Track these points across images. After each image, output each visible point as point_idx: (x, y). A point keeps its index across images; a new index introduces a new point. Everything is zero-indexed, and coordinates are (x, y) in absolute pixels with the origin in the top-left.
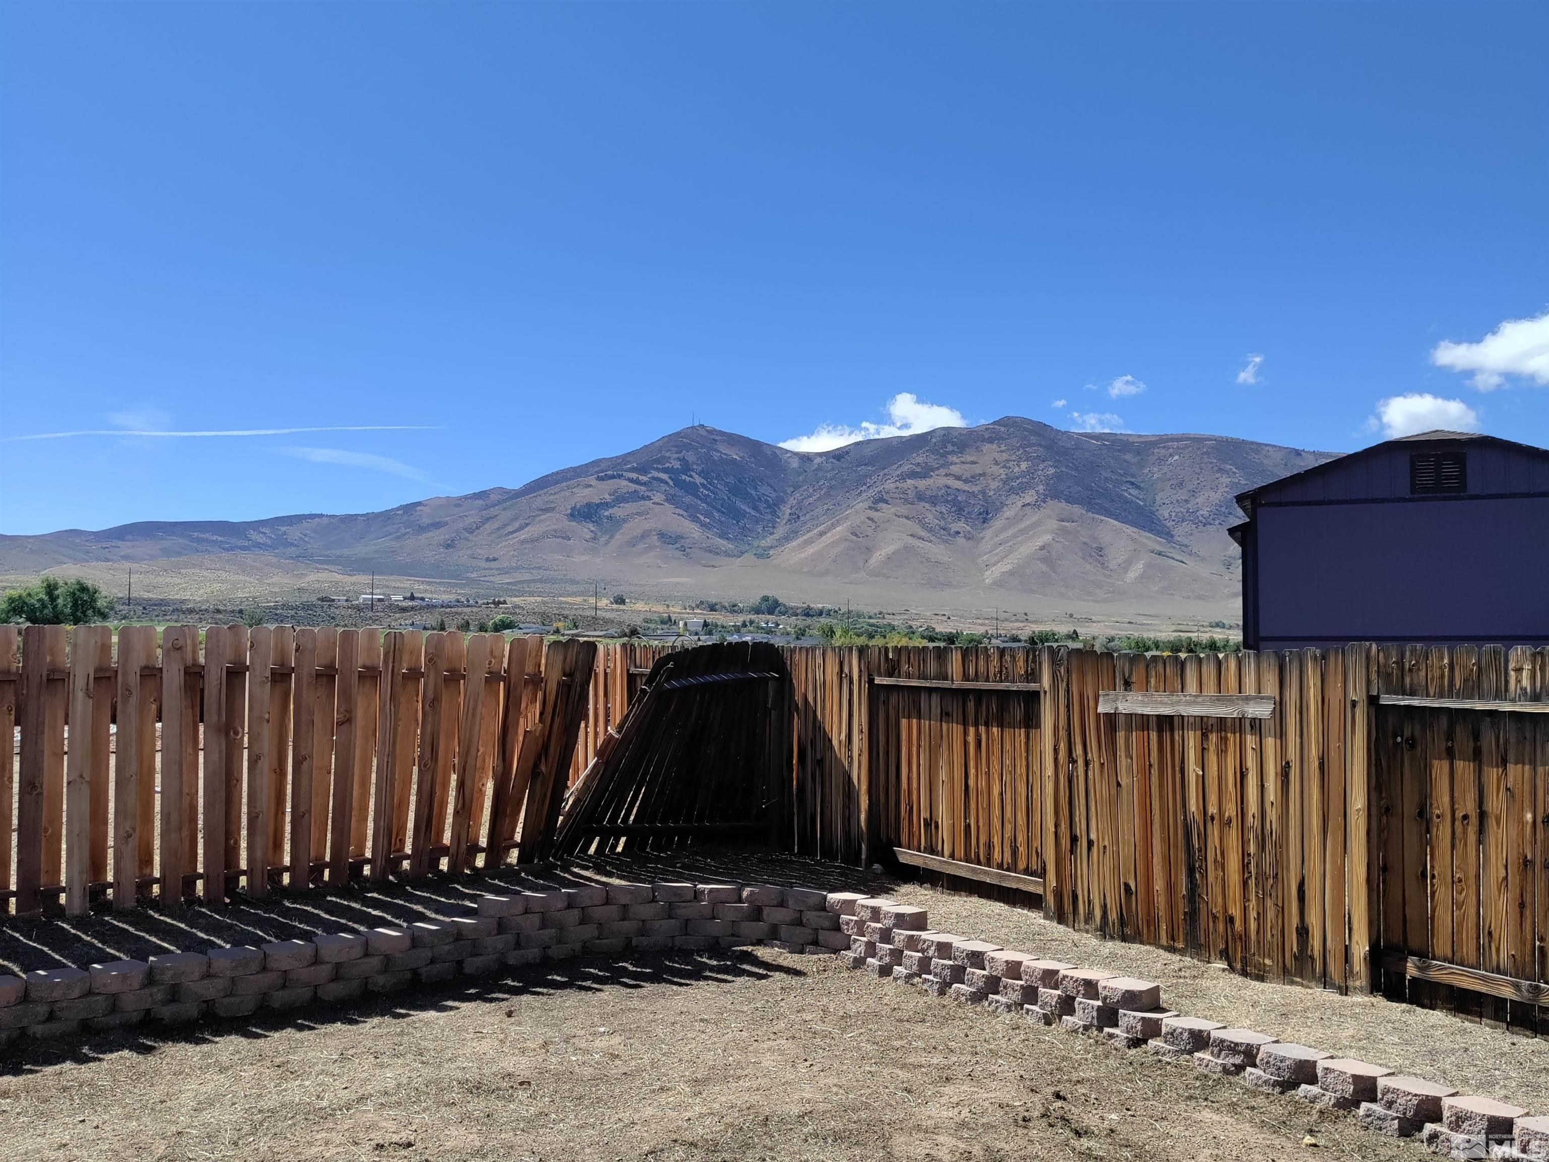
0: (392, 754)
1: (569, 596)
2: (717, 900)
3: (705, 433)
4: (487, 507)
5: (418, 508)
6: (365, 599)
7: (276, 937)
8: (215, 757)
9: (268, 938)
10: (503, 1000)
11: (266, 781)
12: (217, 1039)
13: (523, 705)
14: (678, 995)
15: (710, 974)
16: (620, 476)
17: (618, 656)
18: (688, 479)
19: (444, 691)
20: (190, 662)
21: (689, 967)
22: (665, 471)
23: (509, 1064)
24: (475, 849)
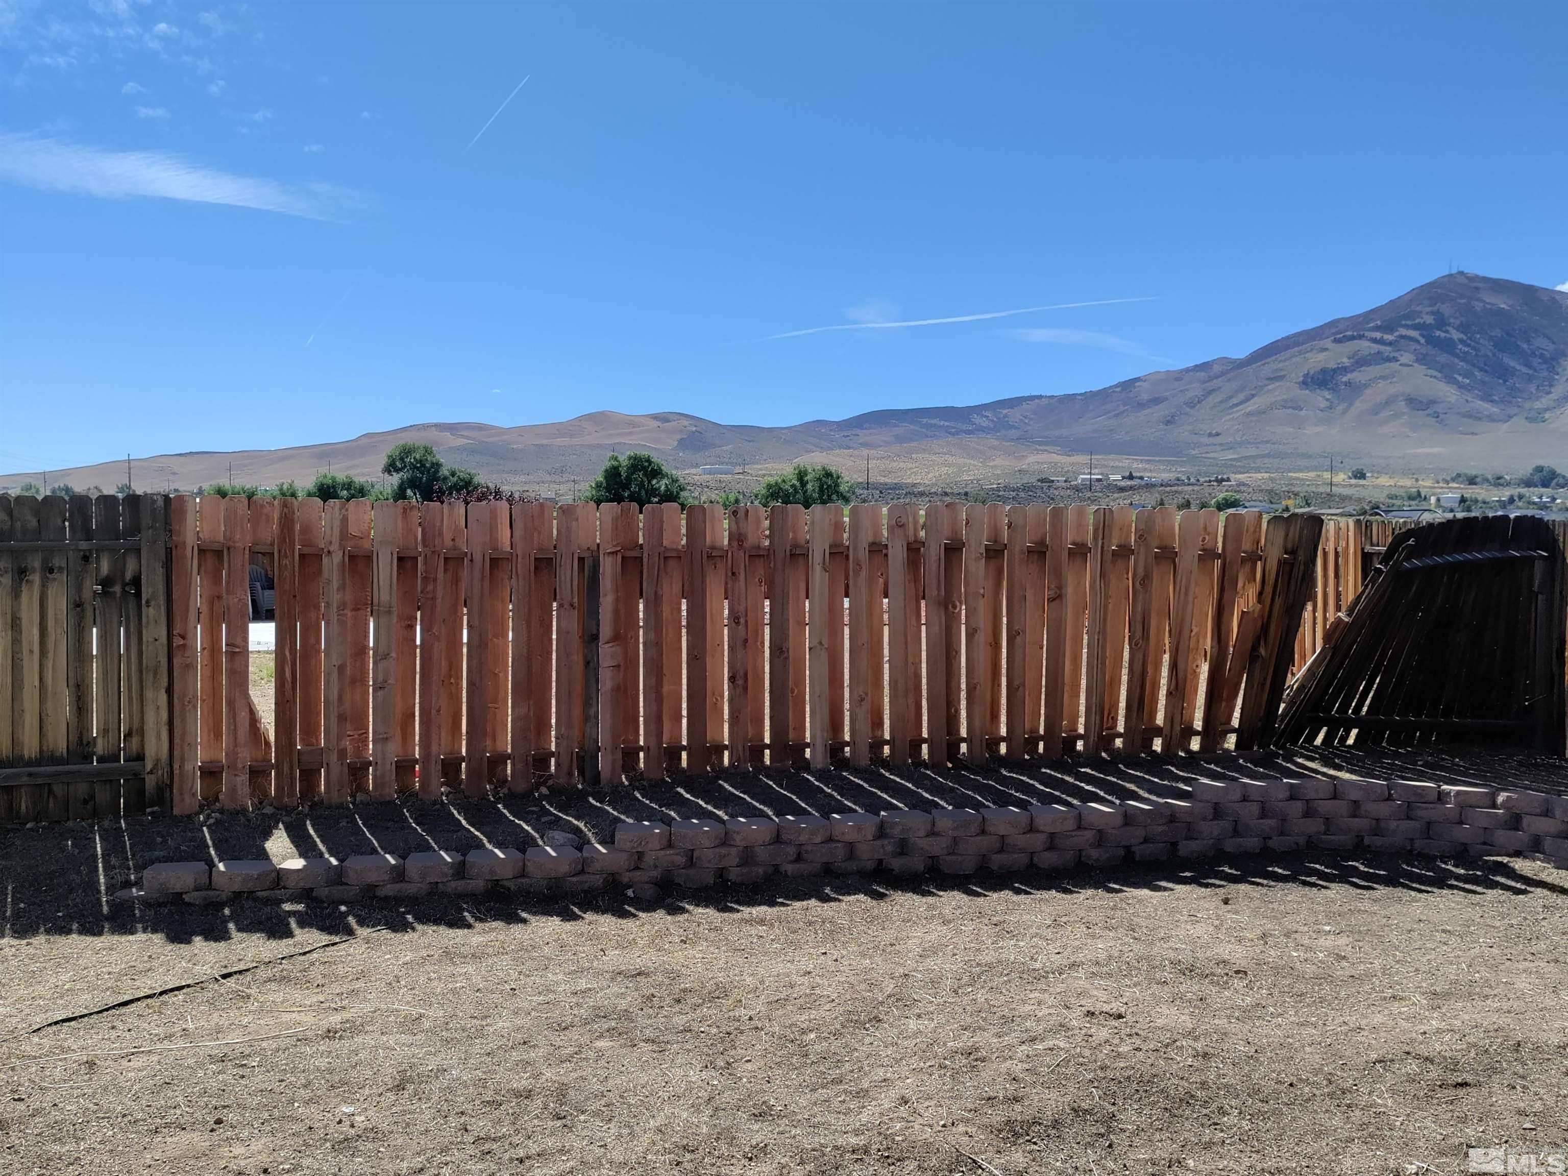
0: (1103, 632)
1: (1301, 471)
2: (1465, 804)
3: (1465, 281)
4: (1210, 379)
5: (1137, 384)
6: (1083, 480)
7: (994, 803)
8: (936, 629)
9: (987, 803)
10: (1220, 886)
11: (983, 654)
12: (941, 893)
13: (1240, 585)
14: (1417, 901)
15: (1456, 883)
16: (1360, 337)
17: (1351, 534)
18: (1443, 335)
19: (1155, 569)
20: (911, 539)
21: (1431, 874)
22: (1415, 327)
23: (1224, 951)
24: (1189, 732)
